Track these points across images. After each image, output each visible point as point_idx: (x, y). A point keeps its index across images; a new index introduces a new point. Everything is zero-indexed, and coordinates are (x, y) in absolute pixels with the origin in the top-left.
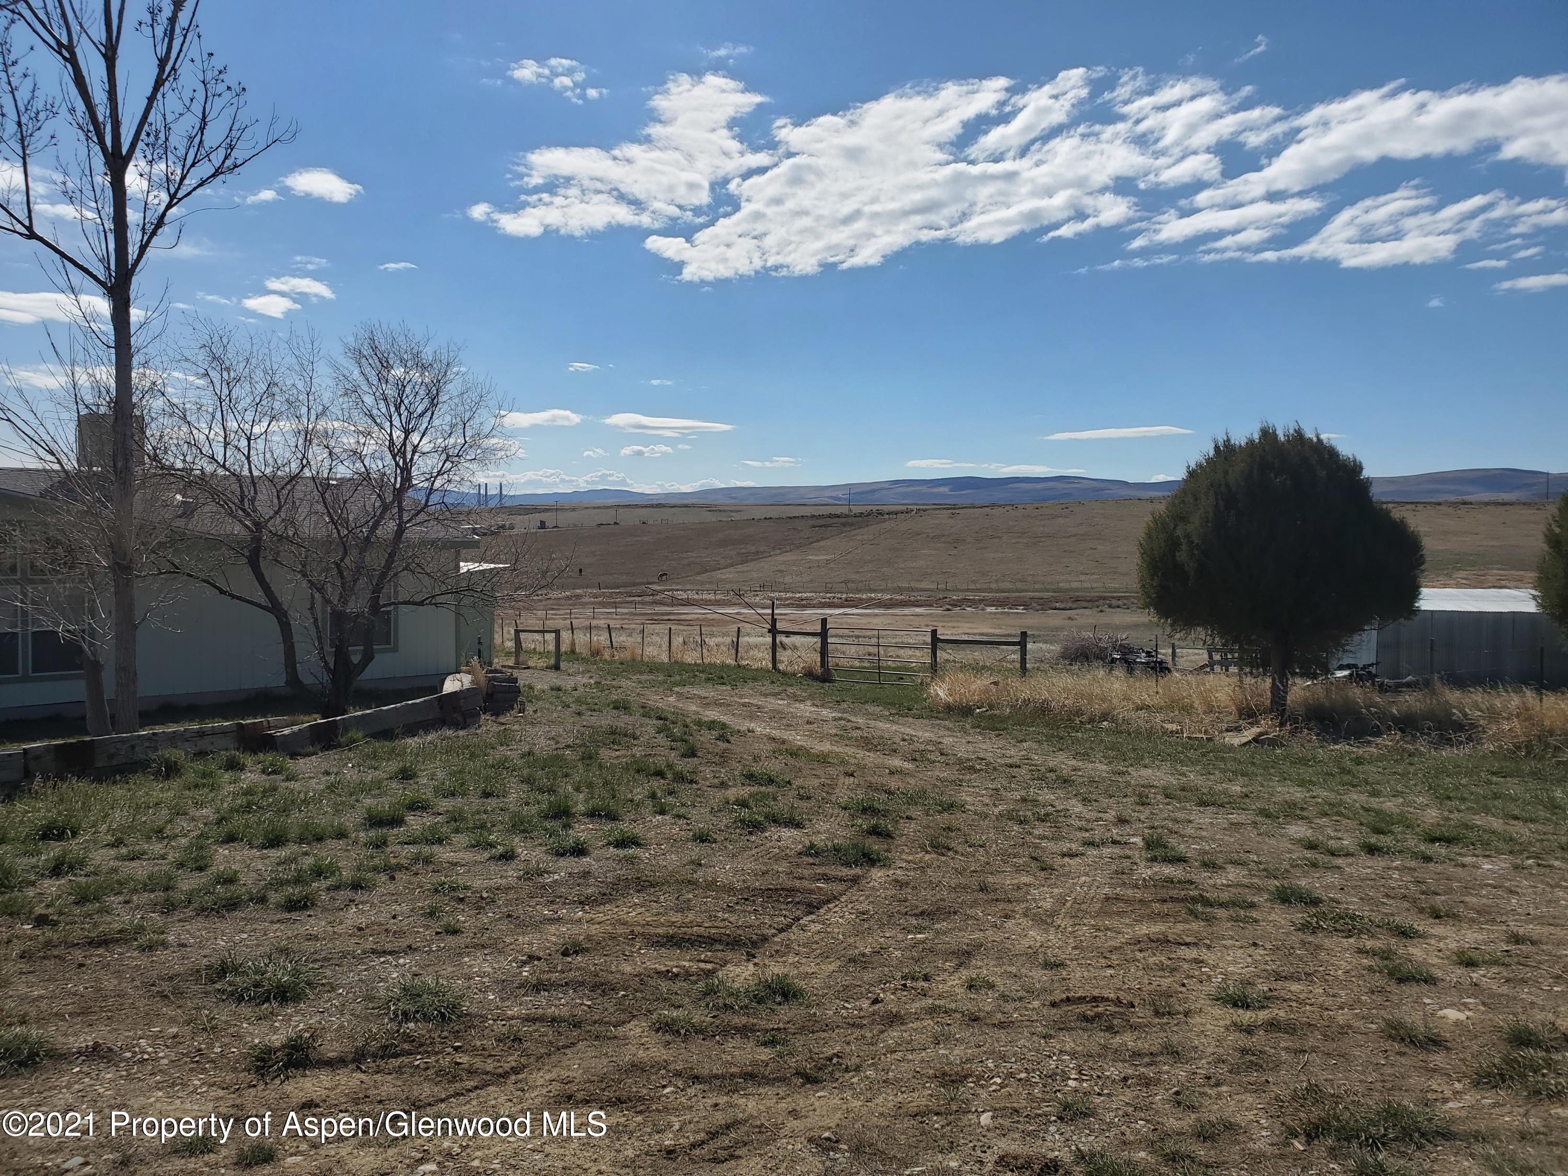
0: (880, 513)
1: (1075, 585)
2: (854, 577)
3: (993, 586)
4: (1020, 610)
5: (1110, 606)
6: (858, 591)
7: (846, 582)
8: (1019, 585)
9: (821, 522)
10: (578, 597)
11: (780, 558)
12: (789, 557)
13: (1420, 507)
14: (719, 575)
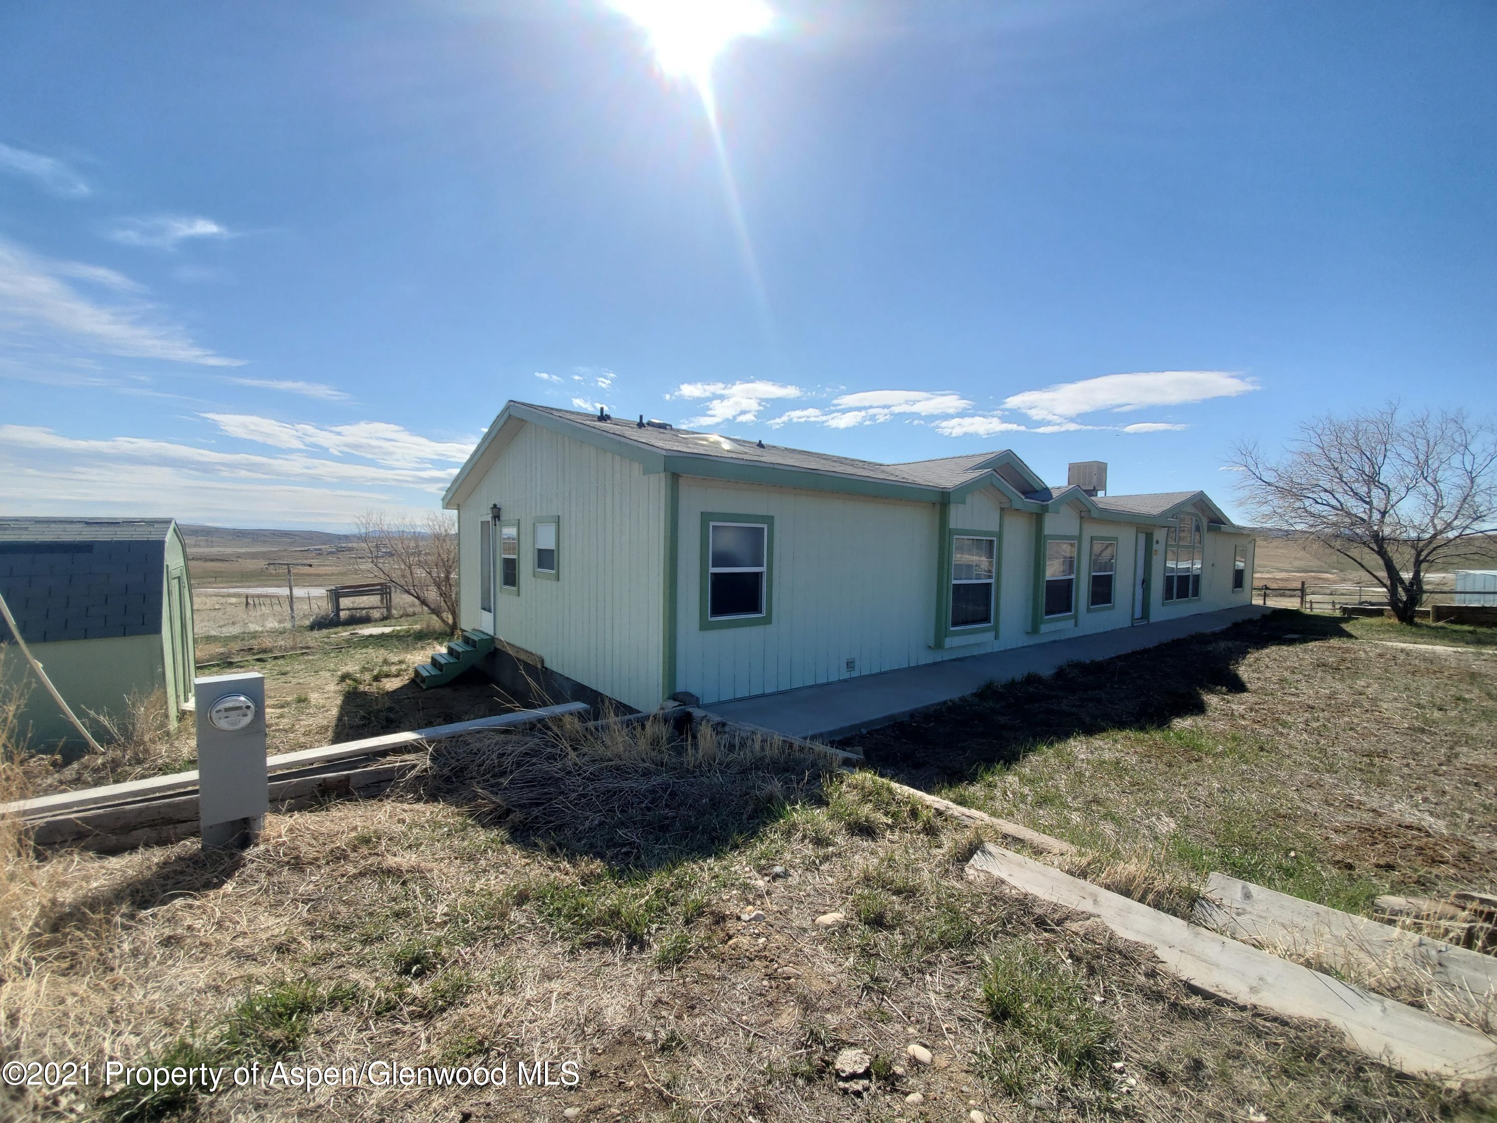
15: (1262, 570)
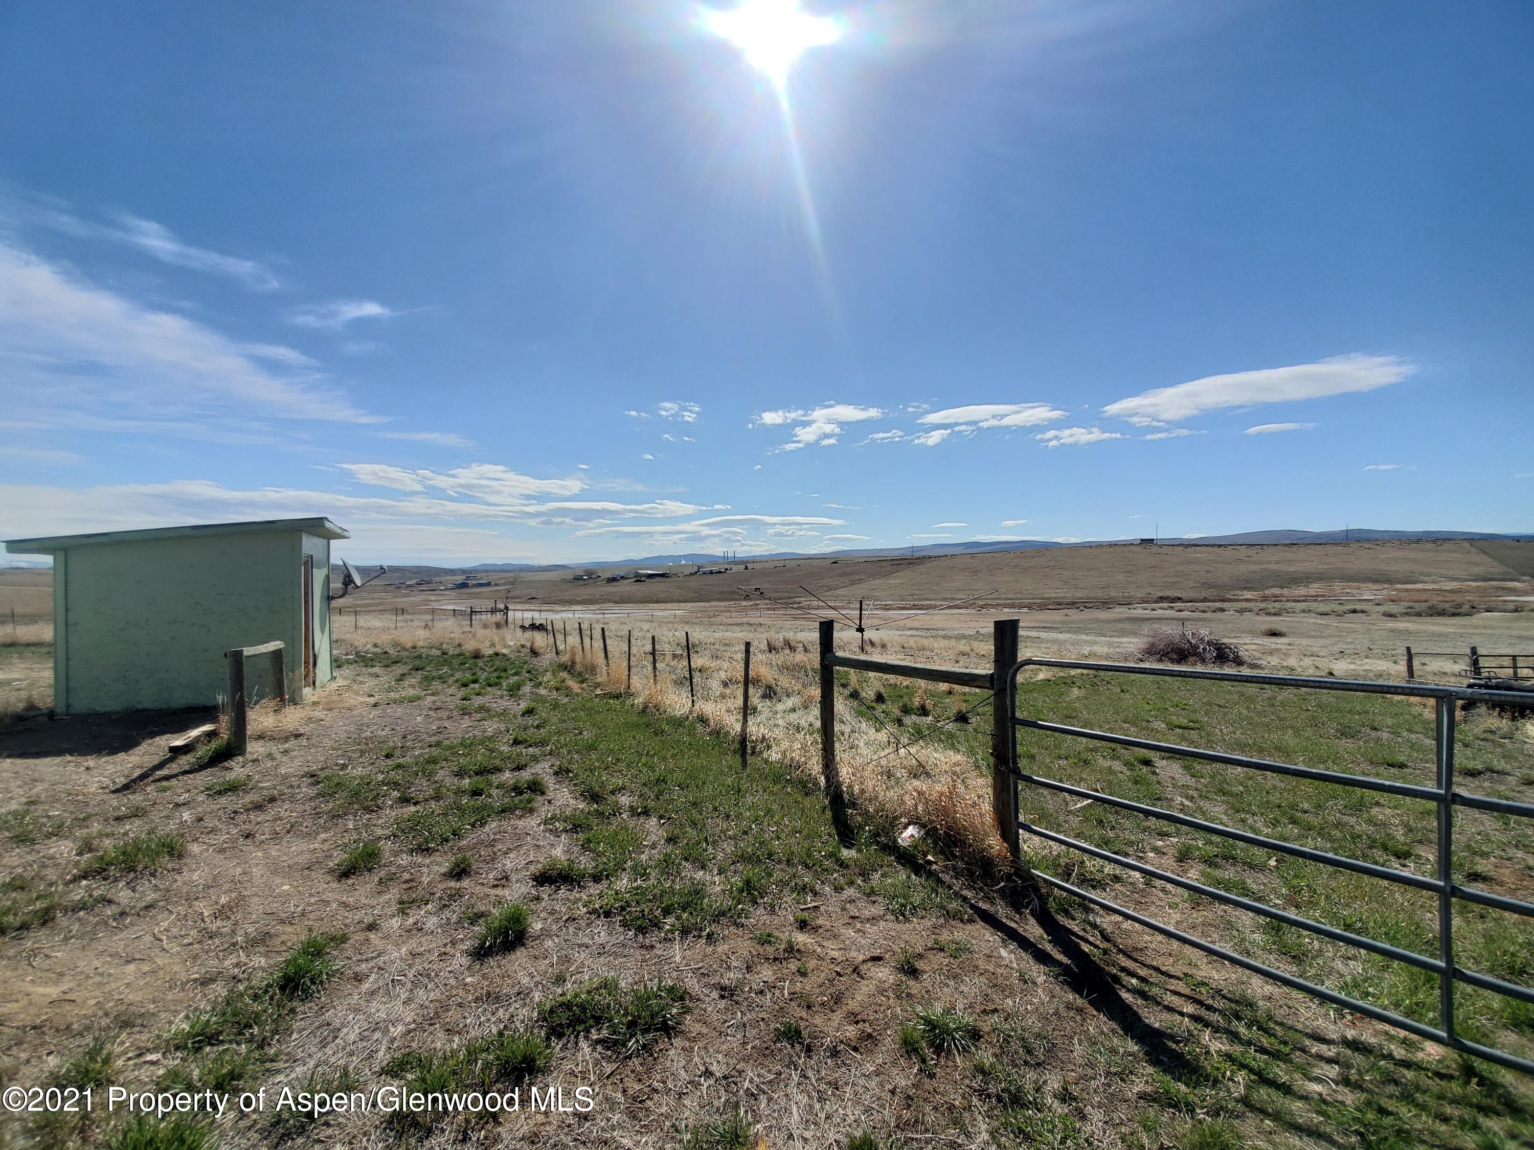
0: (930, 557)
1: (1054, 595)
2: (917, 592)
3: (1003, 596)
4: (1025, 610)
5: (1085, 607)
6: (920, 600)
7: (912, 595)
8: (1018, 596)
9: (896, 562)
10: (757, 605)
11: (873, 582)
12: (878, 581)
13: (1265, 547)
14: (838, 592)
15: (1426, 579)
